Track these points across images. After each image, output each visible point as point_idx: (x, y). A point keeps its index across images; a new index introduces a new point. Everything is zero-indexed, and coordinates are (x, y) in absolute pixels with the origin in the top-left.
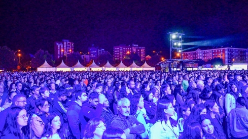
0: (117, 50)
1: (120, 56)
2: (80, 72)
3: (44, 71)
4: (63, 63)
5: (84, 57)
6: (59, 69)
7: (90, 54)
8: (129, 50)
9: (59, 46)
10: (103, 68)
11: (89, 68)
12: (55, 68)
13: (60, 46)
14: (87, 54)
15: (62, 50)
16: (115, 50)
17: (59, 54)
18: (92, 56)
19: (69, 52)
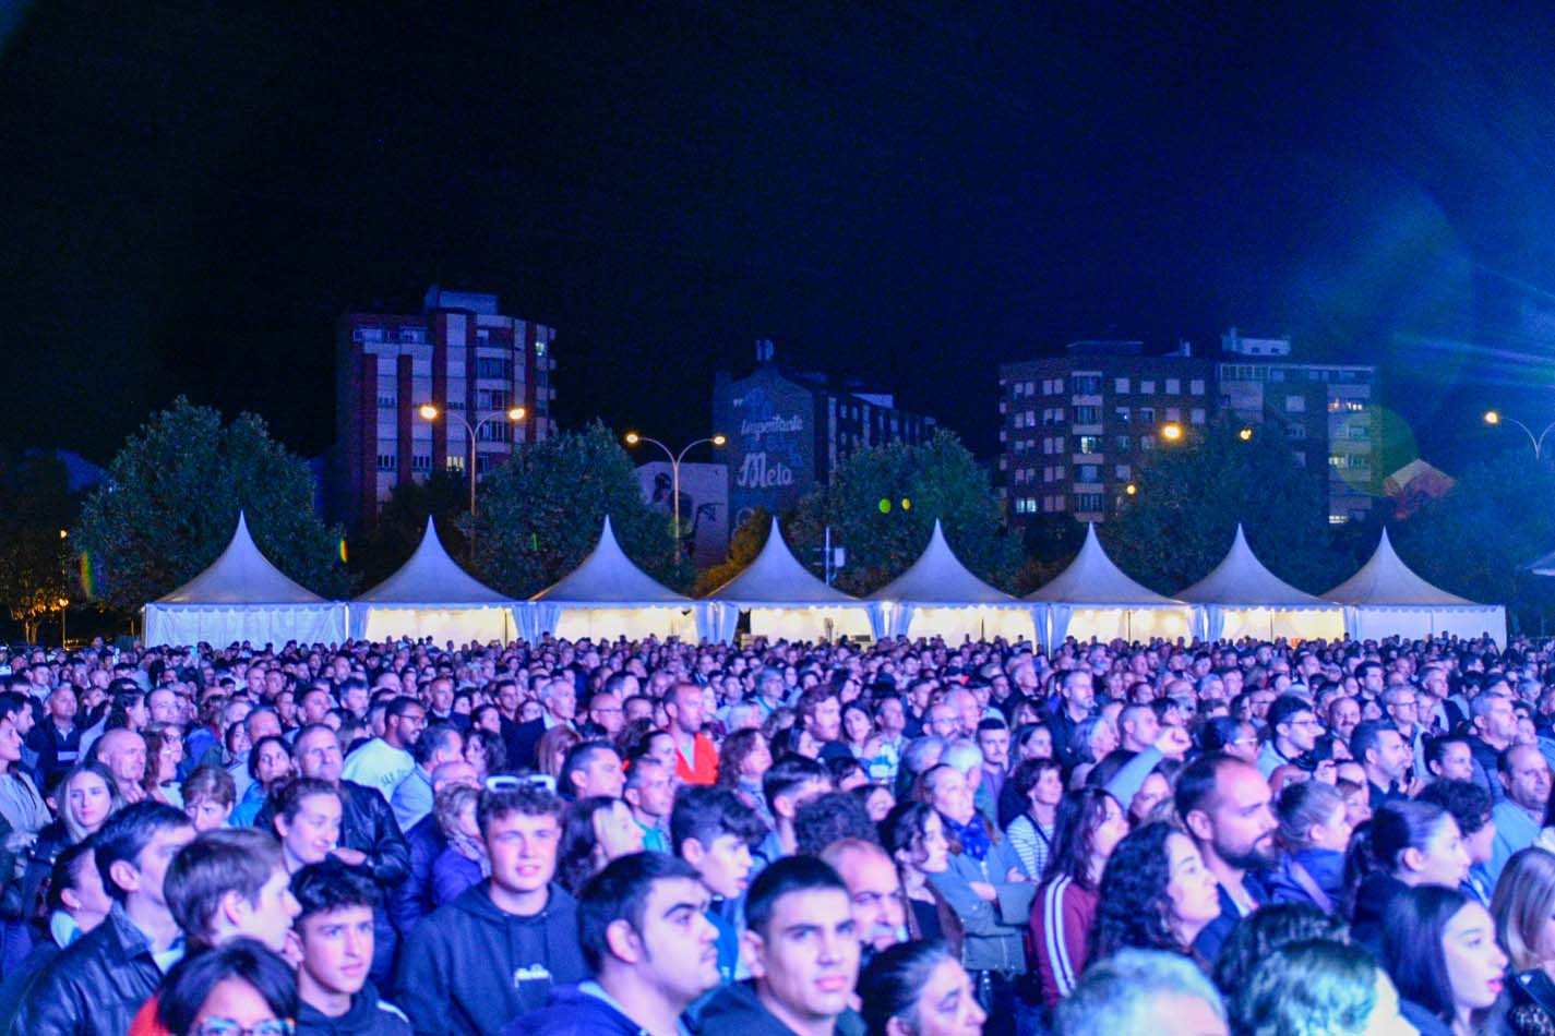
0: (1039, 402)
1: (1076, 472)
2: (626, 650)
3: (219, 644)
4: (430, 554)
5: (663, 482)
6: (385, 623)
7: (731, 458)
8: (1185, 403)
9: (387, 366)
10: (887, 607)
11: (721, 613)
12: (342, 612)
13: (404, 363)
14: (707, 455)
15: (429, 412)
16: (1023, 404)
17: (386, 449)
18: (758, 471)
19: (504, 431)
